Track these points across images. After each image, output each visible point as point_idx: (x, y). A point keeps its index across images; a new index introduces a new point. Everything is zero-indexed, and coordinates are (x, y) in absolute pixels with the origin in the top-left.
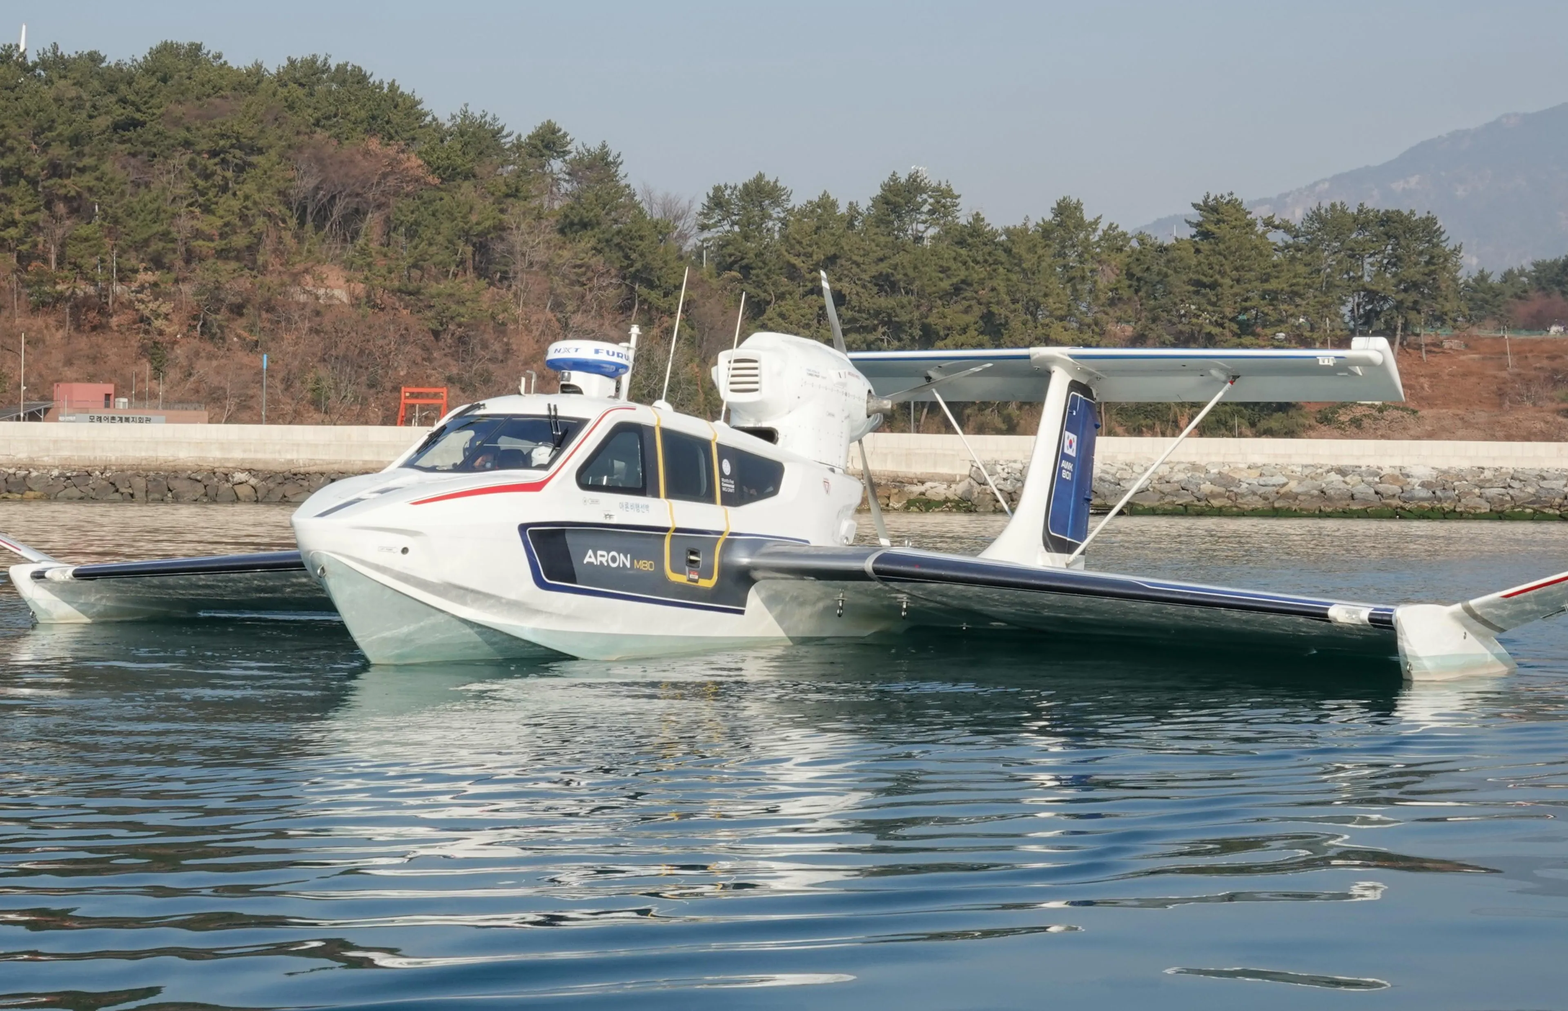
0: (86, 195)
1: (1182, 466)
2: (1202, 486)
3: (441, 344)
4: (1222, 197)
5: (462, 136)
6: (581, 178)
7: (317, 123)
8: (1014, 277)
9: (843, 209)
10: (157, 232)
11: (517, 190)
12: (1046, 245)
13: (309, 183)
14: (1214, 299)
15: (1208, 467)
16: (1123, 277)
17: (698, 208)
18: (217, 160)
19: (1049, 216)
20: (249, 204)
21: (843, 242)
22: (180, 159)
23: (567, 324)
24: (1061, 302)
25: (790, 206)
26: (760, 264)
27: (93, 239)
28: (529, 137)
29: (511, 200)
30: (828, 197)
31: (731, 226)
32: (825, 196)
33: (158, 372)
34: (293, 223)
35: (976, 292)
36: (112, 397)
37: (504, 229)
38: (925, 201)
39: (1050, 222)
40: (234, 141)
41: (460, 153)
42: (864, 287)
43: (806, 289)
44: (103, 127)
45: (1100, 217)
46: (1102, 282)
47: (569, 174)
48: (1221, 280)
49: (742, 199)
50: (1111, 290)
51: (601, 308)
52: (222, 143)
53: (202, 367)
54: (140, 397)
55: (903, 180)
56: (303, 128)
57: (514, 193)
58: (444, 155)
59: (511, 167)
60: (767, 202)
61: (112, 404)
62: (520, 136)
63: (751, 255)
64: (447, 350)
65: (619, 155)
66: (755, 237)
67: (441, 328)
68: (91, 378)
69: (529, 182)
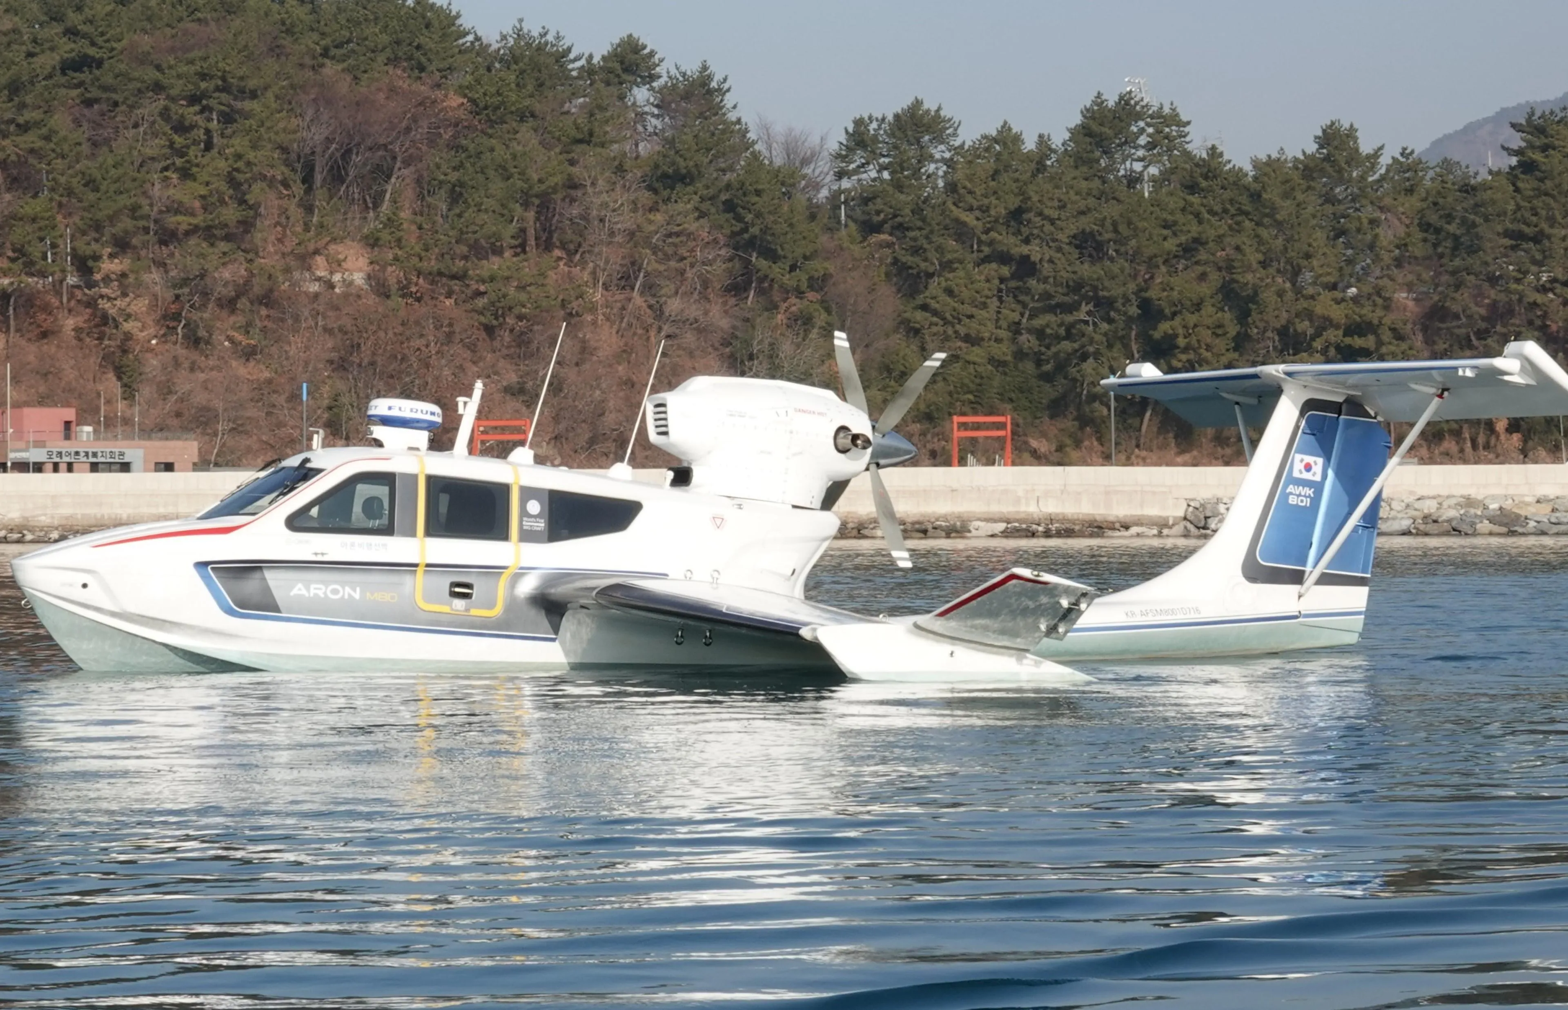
0: (32, 160)
1: (1453, 501)
2: (1479, 526)
3: (497, 344)
4: (1552, 113)
5: (516, 63)
6: (676, 111)
7: (325, 53)
8: (1264, 233)
9: (1030, 144)
10: (125, 207)
11: (591, 134)
12: (1309, 188)
13: (318, 135)
14: (1539, 257)
15: (1487, 502)
16: (1415, 229)
17: (833, 146)
18: (197, 108)
19: (1312, 148)
20: (240, 164)
21: (1031, 190)
22: (150, 107)
23: (662, 312)
24: (1329, 266)
25: (957, 143)
26: (919, 224)
27: (42, 218)
28: (604, 58)
29: (584, 146)
30: (1010, 129)
31: (878, 172)
32: (1005, 128)
33: (129, 391)
34: (298, 189)
35: (1213, 254)
36: (73, 425)
37: (575, 186)
38: (1142, 131)
39: (1313, 155)
40: (220, 83)
41: (513, 86)
42: (1059, 249)
43: (982, 255)
44: (49, 69)
45: (1381, 148)
46: (1387, 235)
47: (657, 106)
48: (1548, 230)
49: (892, 135)
50: (1398, 247)
51: (706, 288)
52: (203, 85)
53: (184, 383)
54: (109, 423)
55: (1111, 104)
56: (308, 61)
57: (587, 139)
58: (493, 90)
59: (581, 100)
60: (927, 138)
61: (73, 435)
62: (591, 57)
63: (907, 211)
64: (505, 351)
65: (725, 80)
66: (911, 185)
67: (495, 323)
68: (43, 401)
69: (607, 122)
